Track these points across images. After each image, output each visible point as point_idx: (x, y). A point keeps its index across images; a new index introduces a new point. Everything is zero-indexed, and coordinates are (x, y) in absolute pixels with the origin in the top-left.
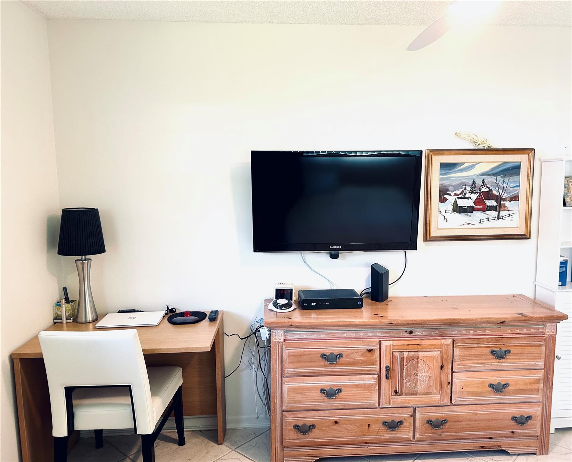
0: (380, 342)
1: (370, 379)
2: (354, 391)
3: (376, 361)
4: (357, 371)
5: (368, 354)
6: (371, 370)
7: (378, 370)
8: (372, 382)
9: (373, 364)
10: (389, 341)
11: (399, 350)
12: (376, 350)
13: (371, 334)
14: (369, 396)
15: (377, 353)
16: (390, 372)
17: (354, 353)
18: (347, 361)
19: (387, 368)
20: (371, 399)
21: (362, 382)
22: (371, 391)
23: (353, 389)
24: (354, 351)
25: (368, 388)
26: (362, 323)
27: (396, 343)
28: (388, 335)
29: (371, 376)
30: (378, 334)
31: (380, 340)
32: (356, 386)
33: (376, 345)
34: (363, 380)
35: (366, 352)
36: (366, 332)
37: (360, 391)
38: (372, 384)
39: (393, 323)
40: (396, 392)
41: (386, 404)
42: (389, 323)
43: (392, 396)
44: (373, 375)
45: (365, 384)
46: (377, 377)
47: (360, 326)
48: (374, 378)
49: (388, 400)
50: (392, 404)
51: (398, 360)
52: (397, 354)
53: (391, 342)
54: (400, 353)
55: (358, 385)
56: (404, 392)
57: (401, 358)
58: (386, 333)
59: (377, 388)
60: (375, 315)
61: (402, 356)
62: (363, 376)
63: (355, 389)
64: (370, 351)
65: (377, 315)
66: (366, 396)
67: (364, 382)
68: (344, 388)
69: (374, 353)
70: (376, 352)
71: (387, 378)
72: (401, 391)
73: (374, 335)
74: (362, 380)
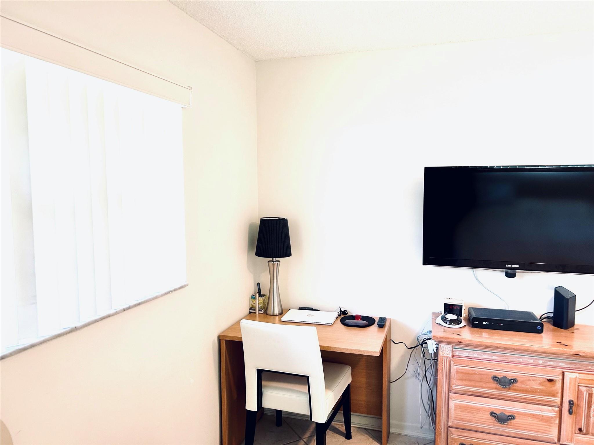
0: (563, 374)
1: (549, 411)
2: (530, 420)
3: (557, 393)
4: (534, 400)
5: (549, 384)
6: (550, 401)
7: (559, 403)
8: (552, 414)
9: (554, 395)
10: (574, 373)
11: (587, 384)
12: (557, 381)
13: (552, 363)
14: (548, 429)
15: (559, 385)
16: (574, 407)
17: (530, 380)
18: (522, 387)
19: (571, 403)
20: (549, 432)
21: (539, 413)
22: (551, 425)
23: (528, 418)
24: (531, 378)
25: (547, 420)
26: (542, 350)
27: (582, 376)
28: (573, 367)
29: (550, 408)
30: (561, 364)
31: (563, 371)
32: (531, 416)
33: (558, 375)
34: (541, 411)
35: (545, 381)
36: (546, 360)
37: (536, 422)
38: (552, 417)
39: (580, 354)
40: (580, 430)
41: (567, 441)
42: (575, 354)
43: (575, 433)
44: (554, 407)
45: (543, 415)
46: (558, 410)
47: (539, 353)
48: (554, 411)
49: (570, 438)
50: (575, 443)
51: (585, 395)
52: (583, 389)
53: (577, 375)
54: (588, 388)
55: (534, 415)
57: (589, 394)
58: (571, 364)
59: (557, 422)
60: (558, 342)
61: (590, 392)
62: (540, 406)
63: (531, 418)
64: (550, 381)
65: (561, 343)
66: (544, 429)
67: (542, 413)
68: (517, 415)
69: (555, 384)
70: (557, 383)
71: (570, 413)
72: (587, 430)
73: (556, 364)
74: (539, 411)
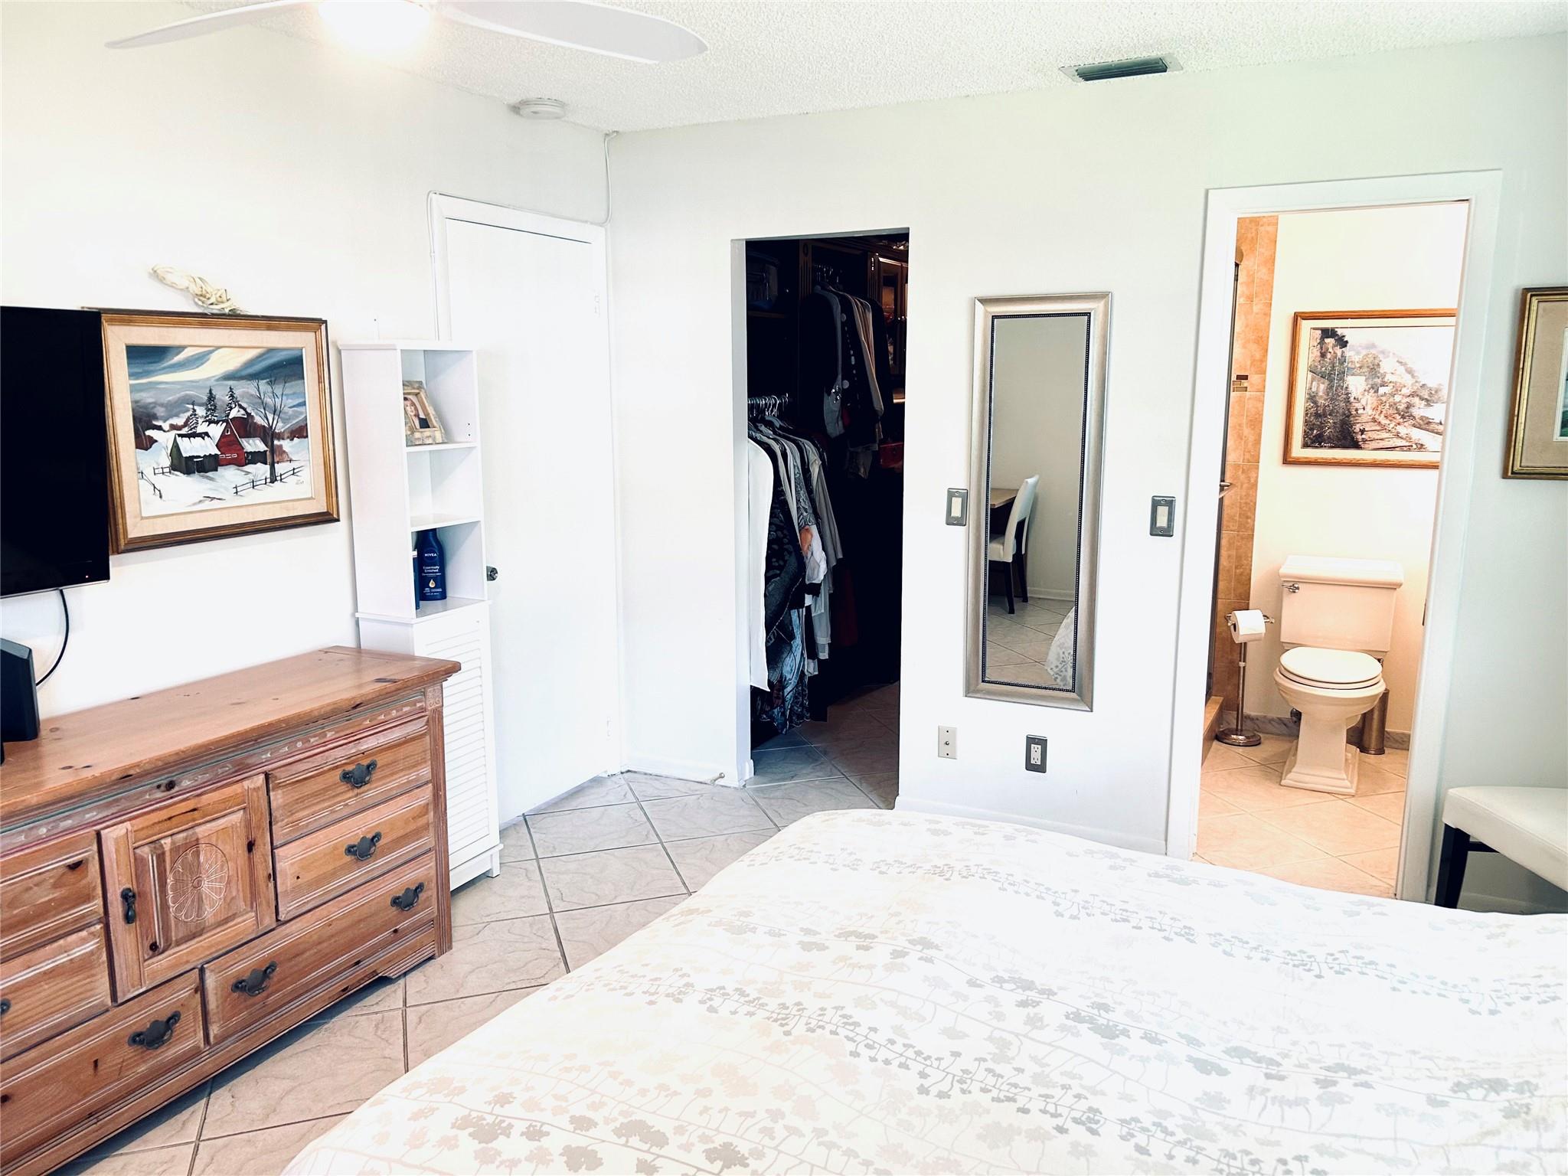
0: (98, 834)
1: (84, 941)
2: (45, 990)
3: (94, 888)
5: (72, 877)
6: (83, 917)
7: (101, 910)
8: (90, 946)
9: (88, 898)
10: (121, 825)
11: (150, 837)
12: (90, 859)
13: (69, 822)
14: (88, 987)
15: (94, 868)
16: (136, 902)
17: (31, 888)
18: (15, 916)
19: (127, 897)
20: (92, 992)
21: (63, 959)
22: (93, 972)
23: (41, 986)
24: (30, 883)
25: (82, 966)
27: (140, 823)
28: (115, 811)
29: (84, 933)
30: (87, 816)
31: (95, 831)
32: (47, 977)
33: (89, 846)
34: (66, 952)
35: (64, 874)
36: (54, 821)
37: (62, 983)
38: (92, 953)
39: (132, 772)
40: (154, 947)
41: (132, 990)
42: (121, 776)
43: (145, 961)
44: (89, 927)
45: (71, 960)
46: (101, 928)
48: (95, 935)
49: (136, 977)
50: (147, 982)
51: (152, 862)
52: (145, 851)
53: (128, 824)
54: (152, 845)
55: (52, 970)
56: (174, 939)
57: (158, 857)
58: (108, 805)
59: (104, 957)
61: (159, 852)
62: (61, 942)
63: (46, 984)
64: (74, 867)
65: (70, 767)
66: (79, 991)
67: (68, 955)
68: (13, 995)
69: (87, 867)
70: (90, 865)
71: (129, 919)
72: (167, 939)
73: (77, 822)
74: (62, 954)
